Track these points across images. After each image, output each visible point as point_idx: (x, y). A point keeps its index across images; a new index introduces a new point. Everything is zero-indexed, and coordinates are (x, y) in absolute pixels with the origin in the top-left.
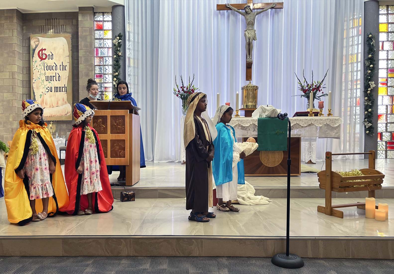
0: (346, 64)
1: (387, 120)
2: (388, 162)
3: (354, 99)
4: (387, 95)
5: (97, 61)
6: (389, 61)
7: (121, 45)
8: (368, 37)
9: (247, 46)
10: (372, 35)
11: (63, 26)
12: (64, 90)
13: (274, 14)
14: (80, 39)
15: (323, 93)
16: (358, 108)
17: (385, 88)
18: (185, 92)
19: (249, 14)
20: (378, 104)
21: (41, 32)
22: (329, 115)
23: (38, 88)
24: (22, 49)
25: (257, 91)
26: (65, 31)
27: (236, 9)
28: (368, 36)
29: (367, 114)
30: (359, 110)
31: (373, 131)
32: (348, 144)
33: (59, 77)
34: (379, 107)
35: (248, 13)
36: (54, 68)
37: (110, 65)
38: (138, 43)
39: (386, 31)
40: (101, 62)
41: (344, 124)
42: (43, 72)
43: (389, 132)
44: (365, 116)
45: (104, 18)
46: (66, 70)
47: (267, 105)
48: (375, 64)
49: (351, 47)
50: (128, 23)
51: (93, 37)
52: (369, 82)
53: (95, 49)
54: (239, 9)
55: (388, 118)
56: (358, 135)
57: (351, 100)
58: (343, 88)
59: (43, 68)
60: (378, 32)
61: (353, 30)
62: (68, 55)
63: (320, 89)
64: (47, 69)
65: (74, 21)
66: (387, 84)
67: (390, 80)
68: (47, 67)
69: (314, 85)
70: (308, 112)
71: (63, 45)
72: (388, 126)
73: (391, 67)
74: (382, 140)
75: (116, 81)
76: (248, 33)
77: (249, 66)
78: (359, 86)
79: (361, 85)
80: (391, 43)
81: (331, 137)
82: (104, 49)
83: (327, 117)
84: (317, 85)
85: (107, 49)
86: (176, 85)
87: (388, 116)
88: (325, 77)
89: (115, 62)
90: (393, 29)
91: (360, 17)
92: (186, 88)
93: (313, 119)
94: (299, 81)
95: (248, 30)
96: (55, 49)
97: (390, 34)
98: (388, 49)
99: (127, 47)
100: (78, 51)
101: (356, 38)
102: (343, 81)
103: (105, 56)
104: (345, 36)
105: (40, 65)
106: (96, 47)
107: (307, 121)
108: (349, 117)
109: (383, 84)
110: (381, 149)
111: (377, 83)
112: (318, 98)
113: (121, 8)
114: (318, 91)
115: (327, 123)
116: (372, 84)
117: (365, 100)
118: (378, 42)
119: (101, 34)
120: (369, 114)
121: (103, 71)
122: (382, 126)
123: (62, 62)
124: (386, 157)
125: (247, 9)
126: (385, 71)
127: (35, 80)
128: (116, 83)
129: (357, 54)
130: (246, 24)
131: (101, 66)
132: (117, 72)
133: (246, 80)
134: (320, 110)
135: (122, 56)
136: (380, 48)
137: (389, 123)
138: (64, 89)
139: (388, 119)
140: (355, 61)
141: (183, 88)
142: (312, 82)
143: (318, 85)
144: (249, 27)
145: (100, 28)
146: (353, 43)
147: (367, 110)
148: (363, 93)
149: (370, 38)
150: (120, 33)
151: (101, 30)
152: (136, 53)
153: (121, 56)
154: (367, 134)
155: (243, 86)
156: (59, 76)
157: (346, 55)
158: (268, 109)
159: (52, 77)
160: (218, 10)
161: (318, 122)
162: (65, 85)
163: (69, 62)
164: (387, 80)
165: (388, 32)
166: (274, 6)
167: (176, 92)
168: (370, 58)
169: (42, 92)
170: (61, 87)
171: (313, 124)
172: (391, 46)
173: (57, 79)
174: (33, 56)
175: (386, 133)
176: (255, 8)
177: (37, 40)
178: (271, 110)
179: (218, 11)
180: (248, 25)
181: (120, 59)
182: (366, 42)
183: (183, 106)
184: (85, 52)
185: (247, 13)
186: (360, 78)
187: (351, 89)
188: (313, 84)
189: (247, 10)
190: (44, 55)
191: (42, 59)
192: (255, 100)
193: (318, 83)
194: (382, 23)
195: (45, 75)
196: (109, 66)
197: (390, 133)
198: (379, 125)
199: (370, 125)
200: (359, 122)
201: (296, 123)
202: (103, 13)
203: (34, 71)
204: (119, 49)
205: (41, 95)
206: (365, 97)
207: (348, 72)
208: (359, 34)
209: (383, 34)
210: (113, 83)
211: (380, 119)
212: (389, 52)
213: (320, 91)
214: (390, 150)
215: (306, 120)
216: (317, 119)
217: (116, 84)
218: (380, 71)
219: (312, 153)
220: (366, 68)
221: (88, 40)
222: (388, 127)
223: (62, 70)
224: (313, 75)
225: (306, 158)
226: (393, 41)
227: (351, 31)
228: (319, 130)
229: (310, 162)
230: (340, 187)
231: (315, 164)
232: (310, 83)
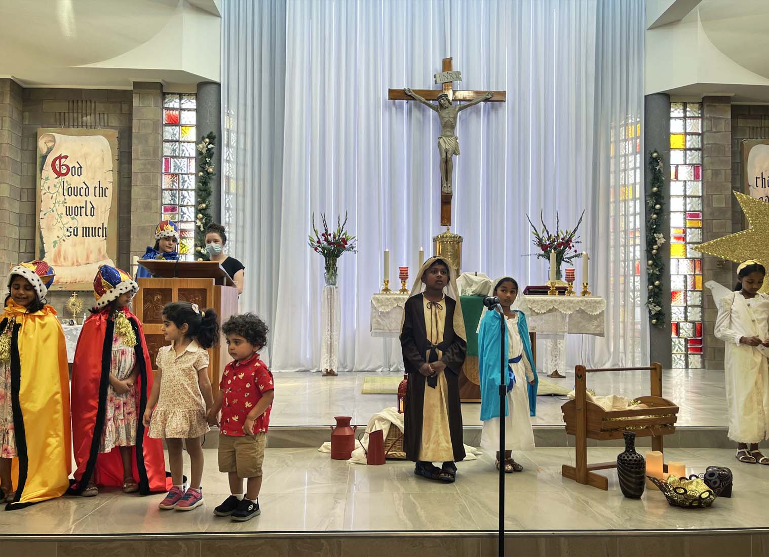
0: (615, 202)
1: (687, 301)
2: (690, 373)
3: (631, 262)
4: (686, 258)
5: (166, 182)
6: (687, 198)
7: (213, 153)
8: (651, 157)
9: (444, 165)
10: (658, 153)
11: (102, 116)
12: (101, 234)
13: (491, 110)
14: (134, 141)
15: (576, 251)
16: (638, 279)
17: (682, 245)
18: (330, 243)
19: (446, 108)
20: (671, 273)
21: (60, 125)
22: (585, 293)
23: (50, 229)
24: (19, 155)
25: (460, 244)
26: (106, 124)
27: (423, 99)
28: (652, 155)
29: (652, 290)
30: (639, 282)
31: (664, 320)
32: (621, 341)
33: (91, 208)
34: (673, 278)
35: (444, 107)
36: (83, 191)
37: (192, 190)
38: (245, 150)
39: (682, 147)
40: (175, 184)
41: (614, 306)
42: (61, 198)
43: (690, 322)
44: (649, 292)
45: (182, 104)
46: (106, 196)
47: (476, 273)
48: (665, 204)
49: (624, 173)
50: (226, 114)
51: (160, 137)
52: (655, 235)
53: (163, 158)
54: (429, 98)
55: (688, 298)
56: (639, 327)
57: (625, 264)
58: (612, 243)
59: (61, 190)
60: (669, 149)
61: (627, 144)
62: (112, 169)
63: (571, 245)
64: (70, 194)
65: (125, 108)
66: (684, 239)
67: (689, 231)
68: (70, 189)
69: (561, 238)
70: (547, 288)
71: (103, 151)
72: (688, 310)
73: (692, 210)
74: (679, 336)
75: (202, 219)
76: (445, 142)
77: (446, 200)
78: (638, 241)
79: (641, 239)
80: (690, 167)
81: (588, 332)
82: (180, 160)
83: (579, 297)
84: (565, 237)
85: (186, 159)
86: (315, 230)
87: (688, 295)
88: (579, 223)
89: (201, 185)
90: (694, 143)
91: (637, 123)
92: (332, 235)
93: (555, 301)
94: (535, 229)
95: (444, 136)
96: (85, 156)
97: (688, 152)
98: (686, 179)
99: (224, 156)
100: (130, 162)
101: (631, 158)
102: (611, 230)
103: (183, 172)
104: (612, 154)
105: (55, 186)
106: (165, 156)
107: (546, 303)
108: (623, 293)
109: (678, 238)
110: (677, 351)
111: (667, 237)
112: (568, 260)
113: (214, 87)
114: (568, 248)
115: (582, 308)
116: (660, 238)
117: (648, 265)
118: (668, 165)
119: (175, 132)
120: (657, 290)
121: (177, 200)
122: (679, 311)
123: (99, 182)
124: (687, 366)
125: (442, 99)
126: (682, 216)
127: (45, 214)
128: (202, 223)
129: (635, 184)
130: (440, 125)
131: (175, 191)
132: (204, 203)
133: (441, 225)
134: (569, 284)
135: (214, 173)
136: (673, 177)
137: (689, 306)
138: (101, 231)
139: (688, 300)
140: (631, 197)
141: (326, 236)
142: (557, 232)
143: (568, 237)
144: (446, 132)
145: (175, 122)
146: (627, 166)
147: (653, 284)
148: (644, 253)
149: (654, 159)
150: (211, 131)
151: (176, 126)
152: (241, 168)
153: (212, 173)
154: (653, 324)
155: (435, 236)
156: (93, 207)
157: (615, 186)
158: (476, 280)
159: (79, 209)
160: (391, 99)
161: (564, 306)
162: (103, 224)
163: (112, 181)
164: (685, 232)
165: (686, 150)
166: (489, 97)
167: (313, 243)
168: (654, 193)
169: (58, 237)
170: (95, 228)
171: (557, 309)
172: (691, 172)
173: (88, 213)
174: (42, 169)
175: (685, 323)
176: (457, 99)
177: (50, 138)
178: (482, 282)
179: (392, 101)
180: (444, 127)
181: (210, 178)
182: (648, 166)
183: (325, 267)
184: (144, 164)
185: (441, 106)
186: (639, 227)
187: (625, 246)
188: (558, 235)
189: (442, 101)
190: (64, 167)
191: (59, 174)
192: (456, 261)
193: (567, 233)
194: (674, 134)
195: (66, 205)
196: (189, 192)
197: (691, 324)
198: (674, 310)
199: (658, 308)
200: (639, 303)
201: (526, 307)
202: (181, 96)
203: (43, 197)
204: (208, 161)
205: (55, 242)
206: (649, 258)
207: (619, 215)
208: (637, 151)
209: (677, 151)
210: (197, 223)
211: (675, 300)
212: (687, 184)
213: (570, 248)
214: (693, 354)
215: (545, 301)
216: (563, 301)
217: (202, 226)
218: (672, 215)
219: (559, 358)
220: (649, 210)
221: (151, 142)
222: (689, 313)
223: (99, 197)
224: (558, 219)
225: (549, 366)
226: (693, 165)
227: (622, 144)
228: (567, 320)
229: (556, 375)
230: (602, 430)
231: (565, 377)
232: (553, 233)
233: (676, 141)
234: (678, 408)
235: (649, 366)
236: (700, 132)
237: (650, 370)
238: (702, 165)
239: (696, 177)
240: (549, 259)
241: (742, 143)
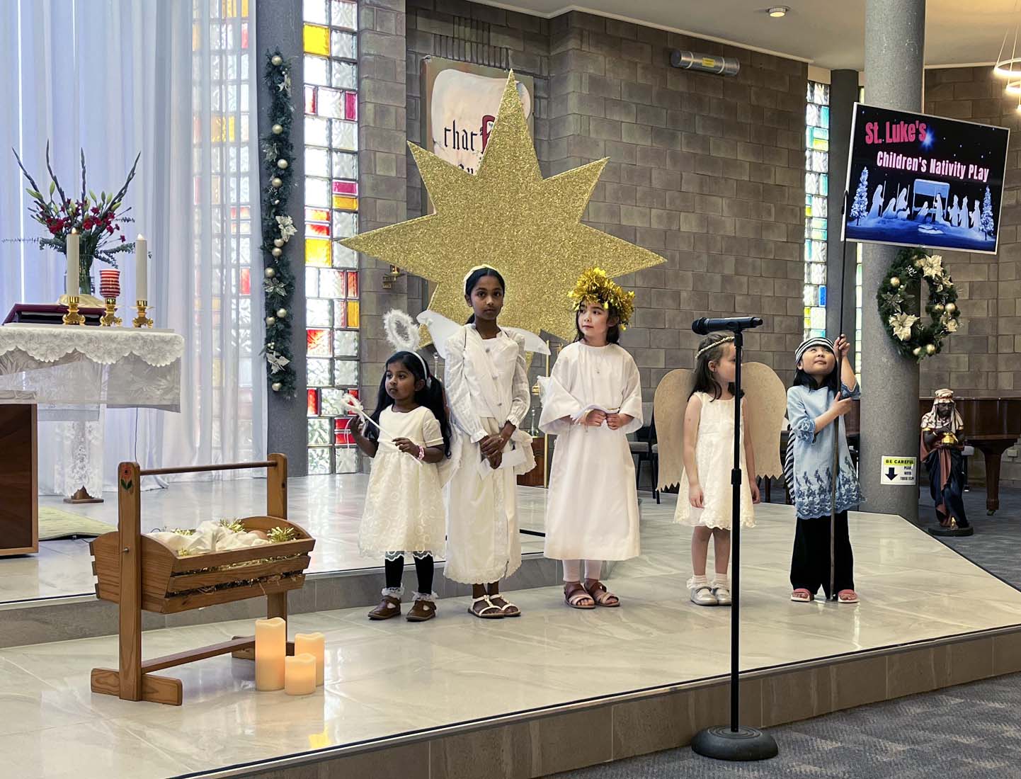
0: (201, 145)
1: (334, 349)
2: (338, 484)
3: (233, 271)
4: (333, 268)
6: (334, 154)
8: (270, 64)
10: (282, 58)
15: (123, 239)
16: (246, 303)
17: (325, 243)
20: (307, 295)
22: (141, 321)
28: (271, 59)
29: (272, 325)
30: (249, 310)
31: (294, 382)
32: (216, 426)
34: (310, 305)
39: (324, 52)
41: (200, 357)
43: (339, 388)
44: (267, 331)
48: (295, 159)
49: (218, 87)
52: (278, 218)
55: (336, 344)
56: (248, 396)
57: (222, 272)
58: (197, 229)
60: (301, 53)
61: (223, 30)
63: (113, 225)
66: (329, 231)
67: (338, 217)
69: (91, 208)
70: (63, 309)
72: (336, 367)
73: (341, 177)
74: (321, 413)
78: (245, 228)
79: (251, 225)
80: (339, 94)
81: (148, 403)
83: (131, 329)
84: (101, 207)
87: (336, 337)
88: (129, 180)
90: (345, 49)
93: (79, 337)
94: (33, 183)
97: (335, 64)
98: (331, 116)
101: (231, 60)
102: (195, 204)
104: (195, 45)
107: (57, 342)
108: (218, 332)
109: (319, 228)
110: (317, 441)
111: (300, 224)
112: (107, 257)
114: (106, 231)
115: (135, 352)
116: (287, 226)
117: (266, 277)
118: (299, 84)
120: (281, 326)
122: (320, 367)
124: (333, 470)
126: (324, 186)
129: (238, 115)
134: (108, 303)
136: (308, 108)
137: (338, 358)
139: (336, 346)
140: (232, 139)
142: (83, 195)
143: (106, 207)
146: (224, 74)
147: (274, 314)
148: (259, 254)
149: (275, 67)
154: (275, 392)
157: (201, 113)
161: (98, 348)
164: (330, 218)
165: (330, 59)
168: (277, 135)
171: (83, 354)
172: (340, 104)
175: (330, 390)
182: (263, 80)
186: (248, 200)
187: (221, 236)
188: (85, 202)
193: (103, 198)
194: (312, 25)
197: (341, 392)
198: (311, 365)
199: (284, 361)
200: (249, 350)
201: (12, 350)
206: (267, 266)
207: (211, 174)
208: (243, 47)
209: (316, 59)
211: (312, 345)
212: (333, 126)
213: (111, 231)
214: (343, 447)
215: (55, 336)
216: (96, 337)
218: (308, 182)
219: (89, 461)
220: (267, 168)
222: (338, 370)
224: (84, 167)
225: (67, 480)
226: (344, 90)
227: (215, 29)
228: (105, 377)
229: (83, 497)
230: (170, 595)
231: (102, 501)
232: (75, 198)
233: (313, 39)
234: (315, 541)
235: (265, 460)
236: (356, 29)
237: (266, 468)
238: (358, 92)
239: (349, 115)
240: (65, 253)
241: (423, 62)
